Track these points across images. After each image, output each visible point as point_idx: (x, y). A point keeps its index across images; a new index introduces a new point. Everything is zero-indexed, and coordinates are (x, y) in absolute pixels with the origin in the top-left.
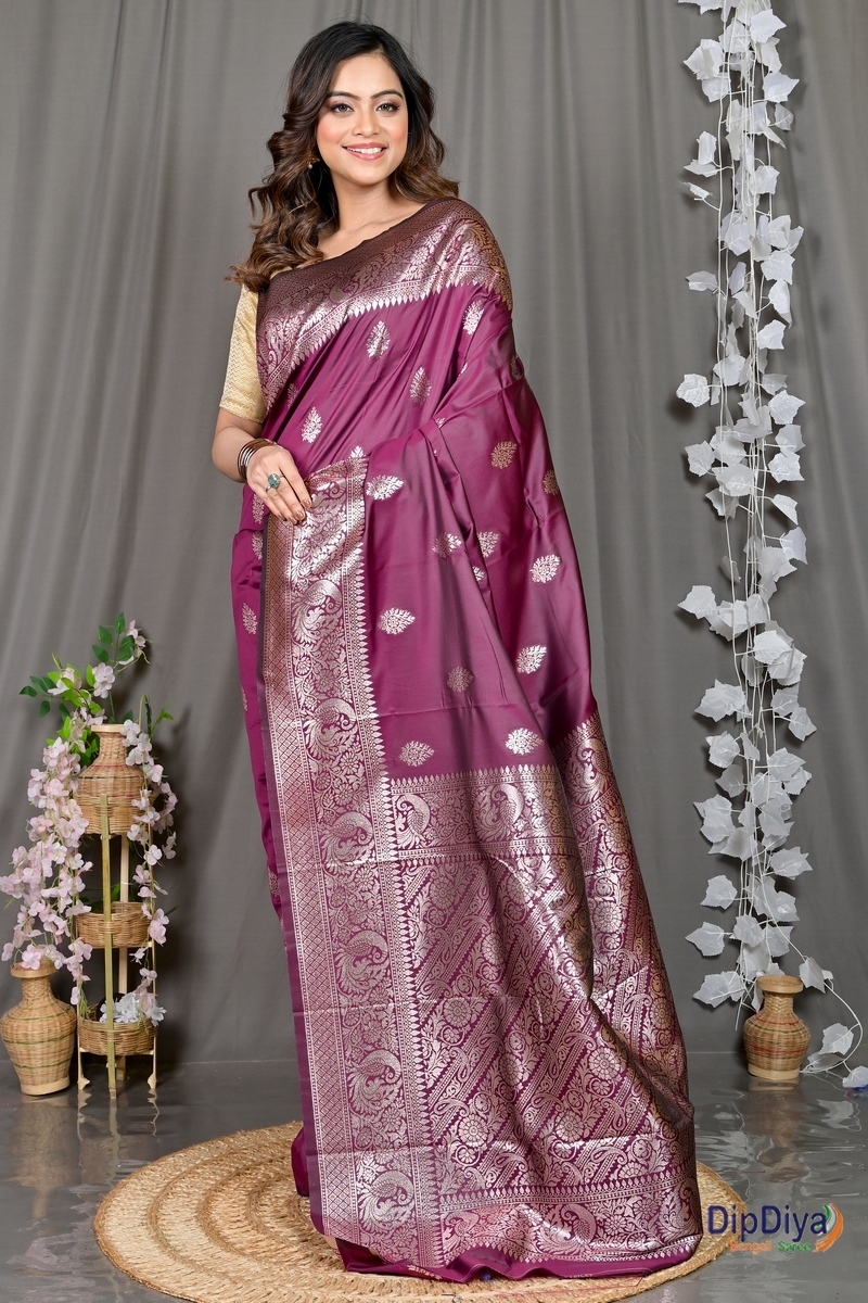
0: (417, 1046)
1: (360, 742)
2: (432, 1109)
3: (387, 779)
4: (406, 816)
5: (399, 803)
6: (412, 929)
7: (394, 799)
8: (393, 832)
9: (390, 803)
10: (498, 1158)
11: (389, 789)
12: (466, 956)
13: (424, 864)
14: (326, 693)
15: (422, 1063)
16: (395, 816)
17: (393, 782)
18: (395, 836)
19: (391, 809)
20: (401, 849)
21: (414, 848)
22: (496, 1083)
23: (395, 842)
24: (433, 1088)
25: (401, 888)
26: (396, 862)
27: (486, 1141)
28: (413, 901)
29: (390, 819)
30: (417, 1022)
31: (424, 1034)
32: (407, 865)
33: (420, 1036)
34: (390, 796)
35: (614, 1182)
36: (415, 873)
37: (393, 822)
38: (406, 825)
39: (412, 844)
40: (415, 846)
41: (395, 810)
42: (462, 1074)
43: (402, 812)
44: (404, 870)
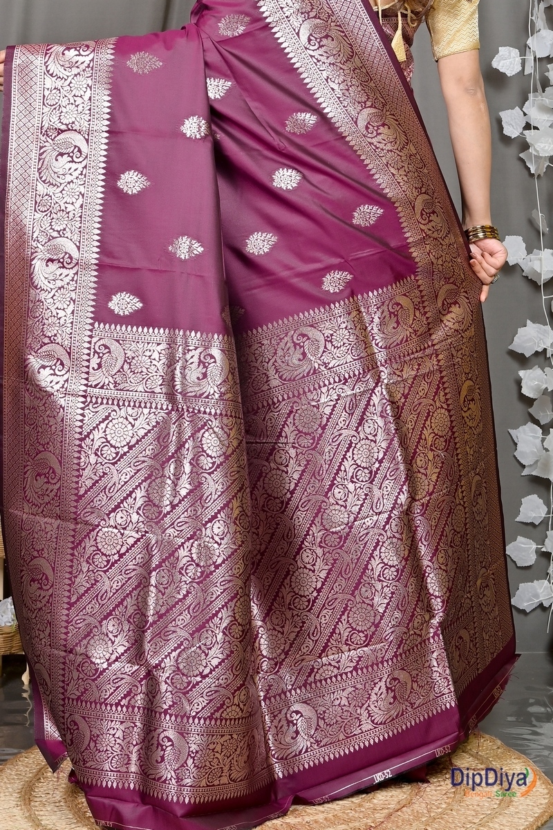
0: (69, 563)
1: (76, 281)
2: (72, 621)
3: (92, 321)
4: (101, 358)
5: (98, 344)
6: (83, 459)
7: (94, 340)
8: (87, 370)
9: (90, 342)
10: (114, 677)
11: (91, 330)
12: (131, 493)
13: (107, 403)
14: (59, 232)
15: (70, 579)
16: (92, 355)
17: (96, 325)
18: (87, 373)
19: (89, 349)
20: (91, 386)
21: (102, 388)
22: (131, 610)
23: (87, 379)
24: (75, 603)
25: (81, 421)
26: (82, 396)
27: (108, 660)
28: (89, 434)
29: (86, 357)
30: (73, 542)
31: (76, 554)
32: (91, 402)
33: (72, 555)
34: (91, 337)
35: (216, 720)
36: (97, 410)
37: (88, 361)
38: (100, 366)
39: (101, 384)
40: (103, 386)
41: (92, 350)
42: (102, 597)
43: (98, 353)
44: (88, 405)
